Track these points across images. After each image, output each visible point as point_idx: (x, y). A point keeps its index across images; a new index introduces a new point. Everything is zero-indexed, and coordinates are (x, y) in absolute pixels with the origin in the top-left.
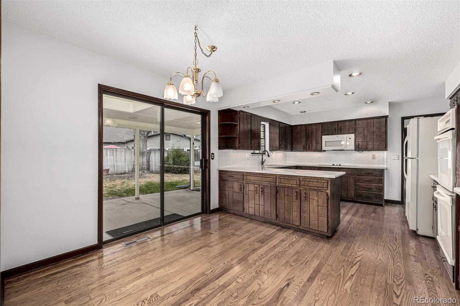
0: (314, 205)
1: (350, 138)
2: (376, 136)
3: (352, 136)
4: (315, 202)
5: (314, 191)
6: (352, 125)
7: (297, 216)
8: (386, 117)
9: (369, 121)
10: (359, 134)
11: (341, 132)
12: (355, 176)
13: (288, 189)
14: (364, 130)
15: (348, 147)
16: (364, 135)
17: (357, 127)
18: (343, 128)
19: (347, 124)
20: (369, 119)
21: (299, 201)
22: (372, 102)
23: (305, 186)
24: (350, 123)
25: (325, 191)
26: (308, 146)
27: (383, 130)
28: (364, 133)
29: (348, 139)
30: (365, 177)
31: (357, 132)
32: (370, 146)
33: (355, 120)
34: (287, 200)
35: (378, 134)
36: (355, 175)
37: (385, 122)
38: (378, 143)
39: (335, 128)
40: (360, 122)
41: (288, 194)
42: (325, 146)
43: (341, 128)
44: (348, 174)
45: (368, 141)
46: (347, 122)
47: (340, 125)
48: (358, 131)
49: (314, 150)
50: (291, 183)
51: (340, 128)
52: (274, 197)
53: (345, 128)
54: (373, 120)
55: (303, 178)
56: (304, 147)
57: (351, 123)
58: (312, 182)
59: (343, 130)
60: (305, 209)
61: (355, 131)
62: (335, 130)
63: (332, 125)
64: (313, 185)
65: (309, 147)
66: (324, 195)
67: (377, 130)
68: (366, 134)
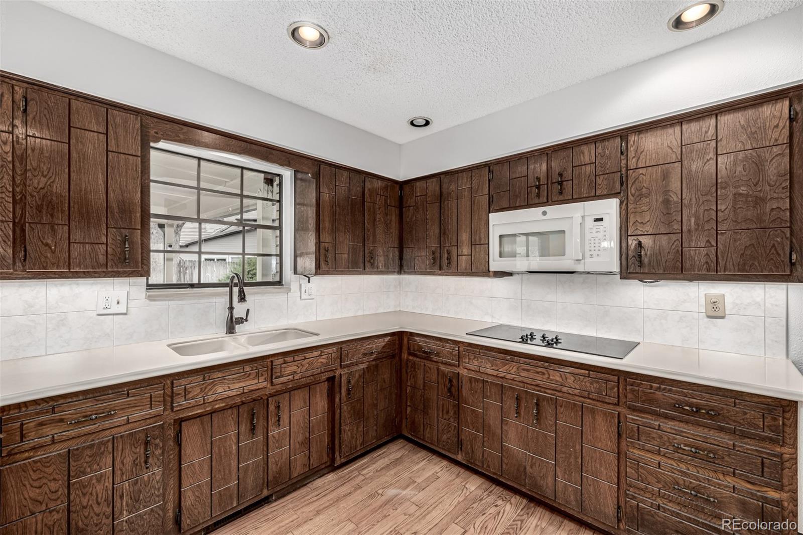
1: (597, 220)
2: (735, 201)
3: (610, 208)
6: (609, 158)
9: (691, 129)
10: (641, 196)
11: (561, 193)
12: (619, 409)
14: (666, 175)
15: (588, 260)
16: (667, 202)
17: (632, 164)
18: (568, 175)
19: (588, 154)
20: (690, 121)
24: (600, 150)
26: (446, 256)
27: (777, 165)
28: (666, 192)
29: (589, 222)
30: (671, 424)
31: (632, 190)
32: (698, 257)
33: (623, 134)
35: (743, 190)
36: (618, 404)
37: (784, 124)
38: (744, 238)
39: (539, 178)
40: (648, 140)
42: (501, 256)
43: (560, 175)
44: (586, 394)
45: (689, 231)
46: (585, 149)
47: (558, 163)
48: (637, 184)
49: (466, 269)
51: (556, 178)
53: (579, 176)
54: (713, 121)
56: (434, 259)
57: (603, 149)
59: (567, 185)
61: (620, 186)
62: (538, 187)
63: (525, 168)
65: (448, 259)
67: (739, 169)
68: (675, 198)
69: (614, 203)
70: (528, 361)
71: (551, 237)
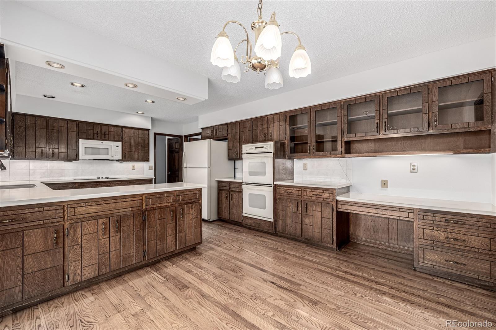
0: (190, 219)
1: (117, 147)
2: (141, 147)
3: (120, 144)
4: (190, 216)
5: (189, 205)
6: (118, 131)
7: (172, 240)
8: (148, 130)
9: (135, 131)
10: (125, 142)
11: (105, 137)
13: (161, 210)
14: (130, 139)
15: (115, 156)
16: (130, 145)
17: (123, 135)
18: (107, 133)
19: (113, 129)
20: (134, 129)
21: (174, 221)
22: (143, 113)
23: (181, 202)
24: (116, 129)
25: (198, 202)
26: (51, 152)
27: (146, 142)
28: (130, 143)
29: (115, 147)
31: (123, 141)
32: (136, 157)
33: (122, 127)
34: (160, 225)
35: (142, 145)
37: (148, 135)
38: (142, 154)
39: (98, 132)
40: (127, 130)
41: (161, 216)
42: (85, 154)
43: (105, 132)
45: (134, 151)
46: (112, 127)
47: (104, 129)
48: (125, 140)
50: (165, 202)
51: (103, 133)
52: (140, 228)
53: (110, 134)
54: (138, 131)
55: (178, 192)
56: (42, 153)
57: (117, 129)
58: (187, 195)
59: (107, 136)
60: (181, 228)
61: (121, 139)
62: (97, 134)
63: (92, 127)
64: (188, 198)
65: (53, 154)
66: (198, 206)
67: (142, 141)
68: (132, 144)
69: (121, 143)
70: (105, 183)
71: (100, 149)
